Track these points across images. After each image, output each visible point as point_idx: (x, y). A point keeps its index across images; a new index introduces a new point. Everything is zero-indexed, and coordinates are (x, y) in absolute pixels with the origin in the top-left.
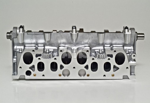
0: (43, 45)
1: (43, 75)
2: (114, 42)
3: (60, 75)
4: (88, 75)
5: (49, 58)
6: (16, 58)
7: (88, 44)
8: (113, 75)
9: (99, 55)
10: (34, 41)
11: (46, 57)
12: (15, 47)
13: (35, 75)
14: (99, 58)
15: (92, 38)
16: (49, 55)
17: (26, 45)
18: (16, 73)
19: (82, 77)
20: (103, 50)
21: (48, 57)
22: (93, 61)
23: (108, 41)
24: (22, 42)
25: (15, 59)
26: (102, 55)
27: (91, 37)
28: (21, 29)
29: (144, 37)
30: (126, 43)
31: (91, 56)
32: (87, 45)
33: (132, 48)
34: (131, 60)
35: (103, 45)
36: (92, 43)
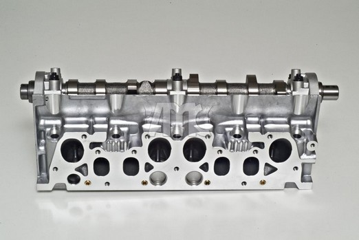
0: (104, 119)
1: (108, 183)
2: (268, 111)
3: (145, 183)
4: (207, 183)
5: (121, 149)
6: (45, 145)
7: (209, 117)
8: (263, 183)
9: (234, 143)
10: (85, 110)
11: (114, 148)
12: (42, 122)
13: (88, 183)
14: (234, 149)
15: (219, 104)
16: (121, 143)
17: (68, 119)
18: (44, 174)
19: (194, 187)
20: (242, 129)
21: (119, 148)
22: (220, 155)
23: (255, 110)
24: (57, 113)
25: (42, 148)
26: (241, 144)
27: (216, 103)
28: (54, 82)
29: (337, 94)
30: (296, 113)
31: (214, 145)
32: (207, 119)
33: (309, 122)
34: (306, 153)
35: (244, 116)
36: (219, 113)
